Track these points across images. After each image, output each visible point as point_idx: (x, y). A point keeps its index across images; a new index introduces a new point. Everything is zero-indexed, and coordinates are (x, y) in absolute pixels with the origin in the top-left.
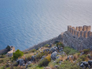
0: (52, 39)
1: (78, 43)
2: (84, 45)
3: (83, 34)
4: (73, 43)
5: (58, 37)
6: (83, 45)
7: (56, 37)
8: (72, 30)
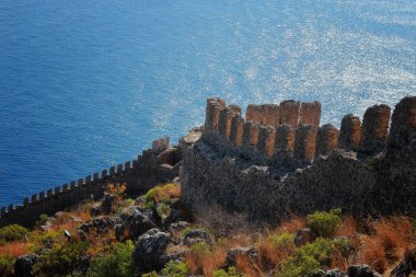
0: (105, 172)
1: (268, 186)
2: (297, 197)
3: (290, 143)
4: (237, 188)
5: (135, 162)
6: (293, 197)
7: (128, 164)
8: (229, 123)
